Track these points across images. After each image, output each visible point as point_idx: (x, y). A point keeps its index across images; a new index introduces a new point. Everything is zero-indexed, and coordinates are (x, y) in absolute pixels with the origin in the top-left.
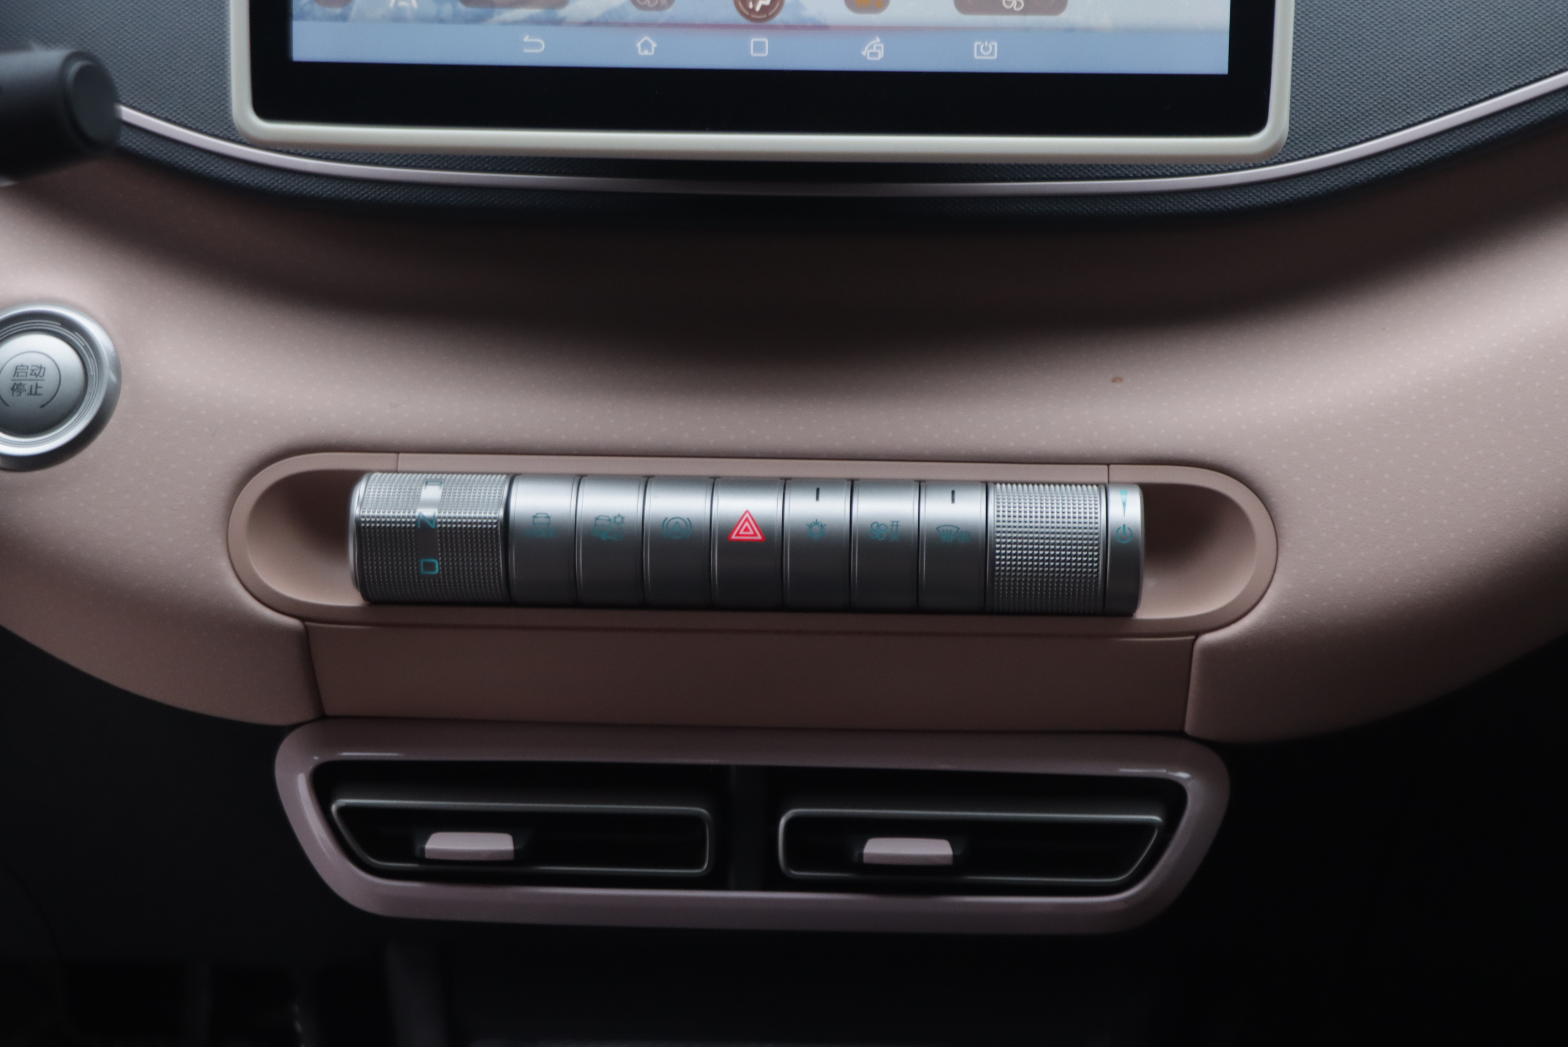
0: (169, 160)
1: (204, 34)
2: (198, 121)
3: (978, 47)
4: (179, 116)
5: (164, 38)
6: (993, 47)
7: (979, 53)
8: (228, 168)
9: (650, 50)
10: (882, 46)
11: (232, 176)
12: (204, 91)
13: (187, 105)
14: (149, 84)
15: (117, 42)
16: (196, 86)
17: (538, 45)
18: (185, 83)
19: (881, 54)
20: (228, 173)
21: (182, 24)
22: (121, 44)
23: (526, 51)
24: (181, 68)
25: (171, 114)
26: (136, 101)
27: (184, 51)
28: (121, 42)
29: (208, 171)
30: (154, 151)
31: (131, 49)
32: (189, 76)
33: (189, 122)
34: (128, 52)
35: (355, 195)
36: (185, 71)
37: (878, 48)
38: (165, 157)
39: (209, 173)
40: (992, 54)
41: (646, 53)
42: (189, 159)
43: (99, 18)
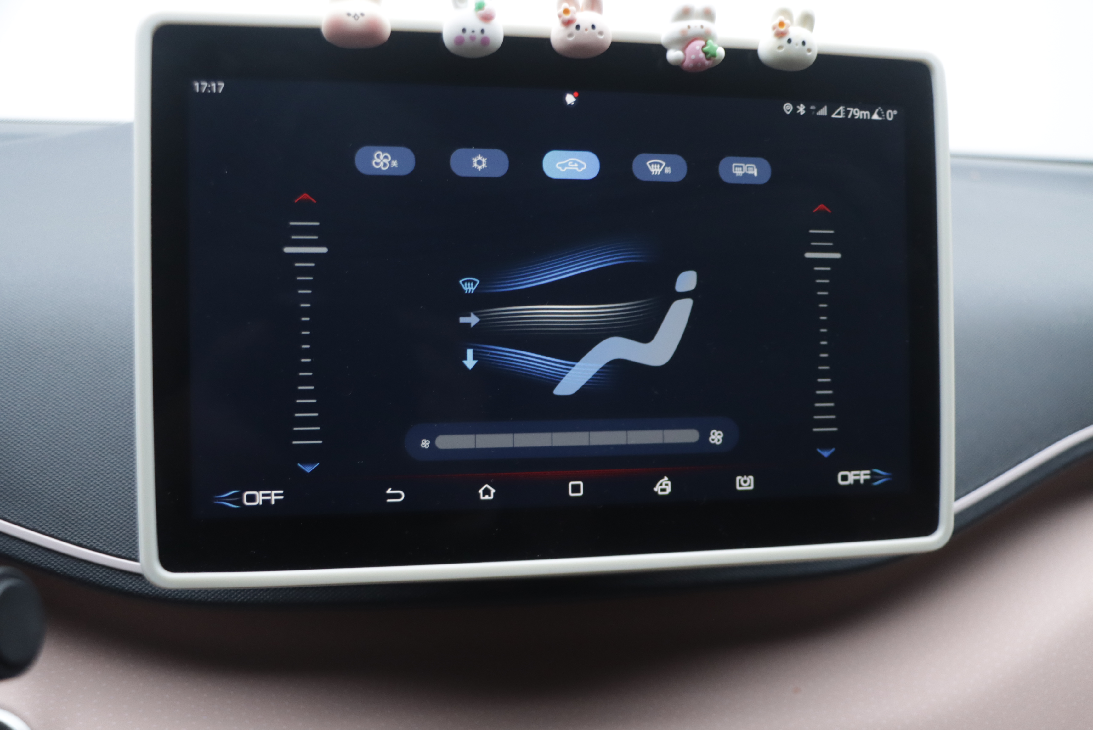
0: (81, 577)
1: (108, 474)
2: (104, 545)
3: (740, 480)
4: (88, 541)
5: (76, 478)
6: (750, 480)
7: (740, 486)
8: (130, 581)
9: (490, 495)
10: (669, 483)
11: (133, 588)
12: (109, 520)
13: (95, 532)
14: (64, 516)
15: (37, 482)
16: (102, 516)
17: (398, 496)
18: (93, 514)
19: (669, 490)
20: (130, 585)
21: (89, 466)
22: (40, 484)
23: (389, 500)
24: (90, 501)
25: (82, 539)
26: (53, 530)
27: (92, 488)
28: (40, 482)
29: (114, 584)
30: (68, 570)
31: (49, 488)
32: (97, 507)
33: (98, 545)
34: (46, 491)
35: (234, 598)
36: (93, 503)
37: (667, 485)
38: (78, 575)
39: (114, 586)
40: (750, 485)
41: (487, 497)
42: (98, 575)
43: (23, 464)
